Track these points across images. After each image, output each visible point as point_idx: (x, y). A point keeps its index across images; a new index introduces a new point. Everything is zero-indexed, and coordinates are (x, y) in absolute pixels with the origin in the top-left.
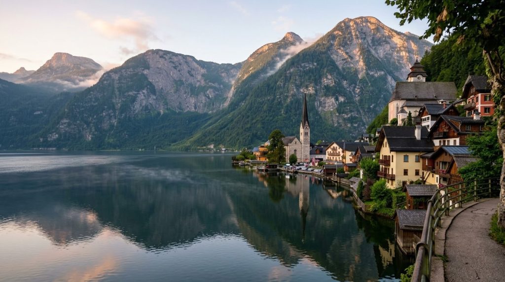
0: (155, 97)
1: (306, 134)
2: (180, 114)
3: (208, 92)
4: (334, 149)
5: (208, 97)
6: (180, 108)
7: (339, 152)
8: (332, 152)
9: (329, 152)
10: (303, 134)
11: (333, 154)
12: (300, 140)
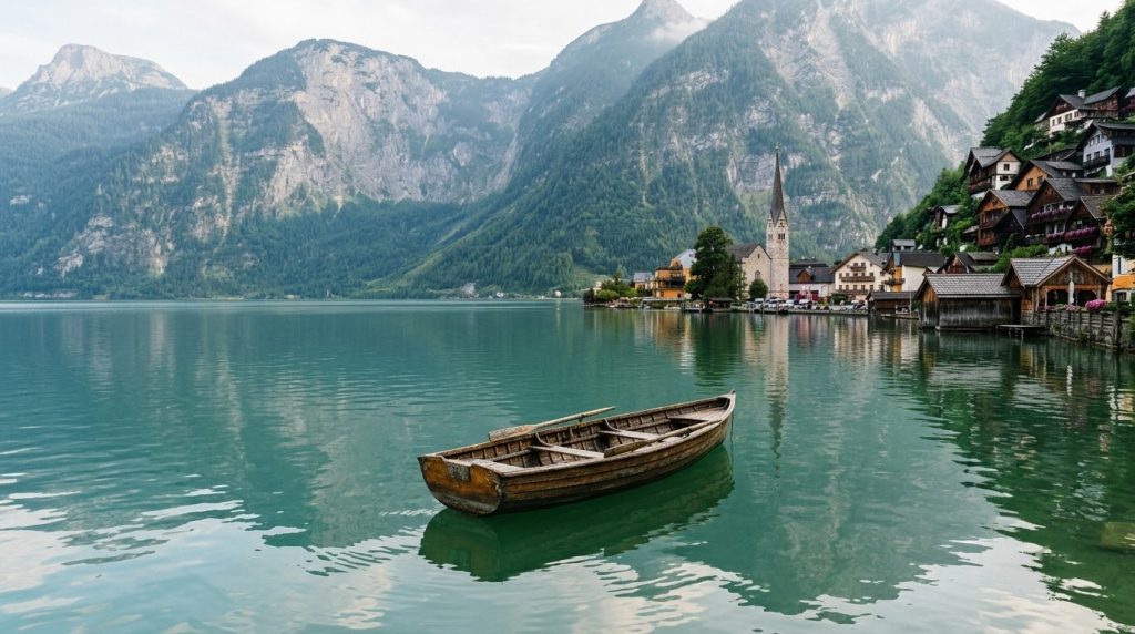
0: (322, 163)
1: (781, 237)
2: (384, 205)
3: (455, 151)
4: (858, 268)
5: (456, 165)
6: (385, 192)
7: (872, 273)
8: (851, 275)
9: (844, 275)
10: (775, 237)
11: (855, 279)
12: (767, 250)
